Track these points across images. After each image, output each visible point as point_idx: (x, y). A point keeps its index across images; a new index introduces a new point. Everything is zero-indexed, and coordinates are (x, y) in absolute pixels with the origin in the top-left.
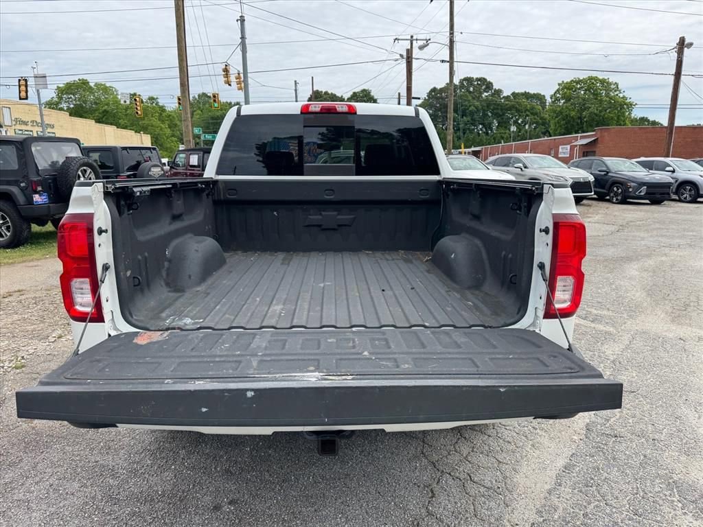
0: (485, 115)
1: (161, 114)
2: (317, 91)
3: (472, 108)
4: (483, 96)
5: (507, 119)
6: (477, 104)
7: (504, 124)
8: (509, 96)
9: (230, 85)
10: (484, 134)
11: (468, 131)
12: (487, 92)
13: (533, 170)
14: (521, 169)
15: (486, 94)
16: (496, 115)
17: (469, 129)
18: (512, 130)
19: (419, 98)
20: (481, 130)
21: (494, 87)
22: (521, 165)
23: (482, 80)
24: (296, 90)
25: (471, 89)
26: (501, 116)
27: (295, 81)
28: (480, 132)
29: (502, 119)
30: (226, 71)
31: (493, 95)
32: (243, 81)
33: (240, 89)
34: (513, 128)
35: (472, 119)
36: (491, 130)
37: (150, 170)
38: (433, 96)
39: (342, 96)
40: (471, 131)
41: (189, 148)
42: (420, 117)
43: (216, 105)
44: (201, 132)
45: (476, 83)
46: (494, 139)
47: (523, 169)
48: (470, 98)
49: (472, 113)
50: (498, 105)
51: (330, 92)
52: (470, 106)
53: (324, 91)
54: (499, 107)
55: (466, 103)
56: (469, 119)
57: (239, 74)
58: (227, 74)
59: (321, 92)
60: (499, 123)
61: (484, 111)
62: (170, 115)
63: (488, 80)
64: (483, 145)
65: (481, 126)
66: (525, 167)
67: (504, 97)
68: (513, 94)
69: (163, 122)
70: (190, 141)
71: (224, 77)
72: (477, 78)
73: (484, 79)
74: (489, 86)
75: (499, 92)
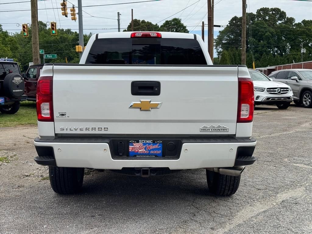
0: (279, 39)
1: (4, 39)
2: (136, 20)
3: (268, 34)
4: (278, 23)
5: (299, 43)
6: (272, 30)
7: (296, 47)
8: (300, 23)
9: (66, 16)
10: (279, 56)
11: (264, 53)
12: (281, 20)
13: (306, 82)
14: (297, 81)
15: (280, 22)
16: (288, 39)
17: (266, 51)
18: (302, 51)
19: (219, 26)
20: (277, 52)
21: (287, 16)
22: (296, 77)
23: (277, 10)
24: (119, 20)
25: (267, 18)
26: (293, 40)
27: (118, 13)
28: (276, 54)
29: (294, 42)
30: (64, 5)
31: (286, 23)
32: (78, 14)
33: (74, 19)
34: (303, 51)
35: (268, 43)
36: (285, 53)
37: (13, 79)
38: (234, 23)
39: (157, 24)
40: (268, 53)
41: (37, 64)
42: (197, 39)
43: (54, 32)
44: (43, 53)
45: (271, 13)
46: (288, 59)
47: (298, 80)
48: (266, 26)
49: (268, 38)
50: (291, 31)
51: (146, 21)
52: (266, 32)
53: (141, 20)
54: (292, 33)
55: (263, 29)
56: (265, 42)
57: (74, 8)
58: (64, 8)
59: (139, 21)
60: (291, 46)
61: (278, 35)
62: (12, 40)
63: (282, 10)
64: (278, 65)
65: (276, 49)
66: (300, 79)
67: (296, 24)
68: (304, 21)
69: (6, 45)
70: (38, 59)
71: (62, 10)
72: (272, 9)
73: (278, 9)
74: (282, 15)
75: (291, 20)
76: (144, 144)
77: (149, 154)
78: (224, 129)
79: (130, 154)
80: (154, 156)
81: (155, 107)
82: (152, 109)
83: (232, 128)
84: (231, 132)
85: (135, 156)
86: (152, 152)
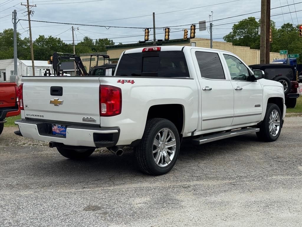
42: (183, 51)
76: (58, 127)
77: (61, 134)
78: (94, 121)
79: (53, 133)
80: (63, 136)
81: (61, 103)
82: (60, 105)
83: (98, 120)
84: (98, 123)
85: (55, 134)
86: (62, 133)
